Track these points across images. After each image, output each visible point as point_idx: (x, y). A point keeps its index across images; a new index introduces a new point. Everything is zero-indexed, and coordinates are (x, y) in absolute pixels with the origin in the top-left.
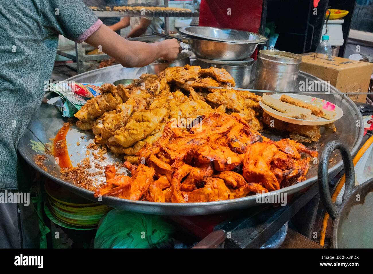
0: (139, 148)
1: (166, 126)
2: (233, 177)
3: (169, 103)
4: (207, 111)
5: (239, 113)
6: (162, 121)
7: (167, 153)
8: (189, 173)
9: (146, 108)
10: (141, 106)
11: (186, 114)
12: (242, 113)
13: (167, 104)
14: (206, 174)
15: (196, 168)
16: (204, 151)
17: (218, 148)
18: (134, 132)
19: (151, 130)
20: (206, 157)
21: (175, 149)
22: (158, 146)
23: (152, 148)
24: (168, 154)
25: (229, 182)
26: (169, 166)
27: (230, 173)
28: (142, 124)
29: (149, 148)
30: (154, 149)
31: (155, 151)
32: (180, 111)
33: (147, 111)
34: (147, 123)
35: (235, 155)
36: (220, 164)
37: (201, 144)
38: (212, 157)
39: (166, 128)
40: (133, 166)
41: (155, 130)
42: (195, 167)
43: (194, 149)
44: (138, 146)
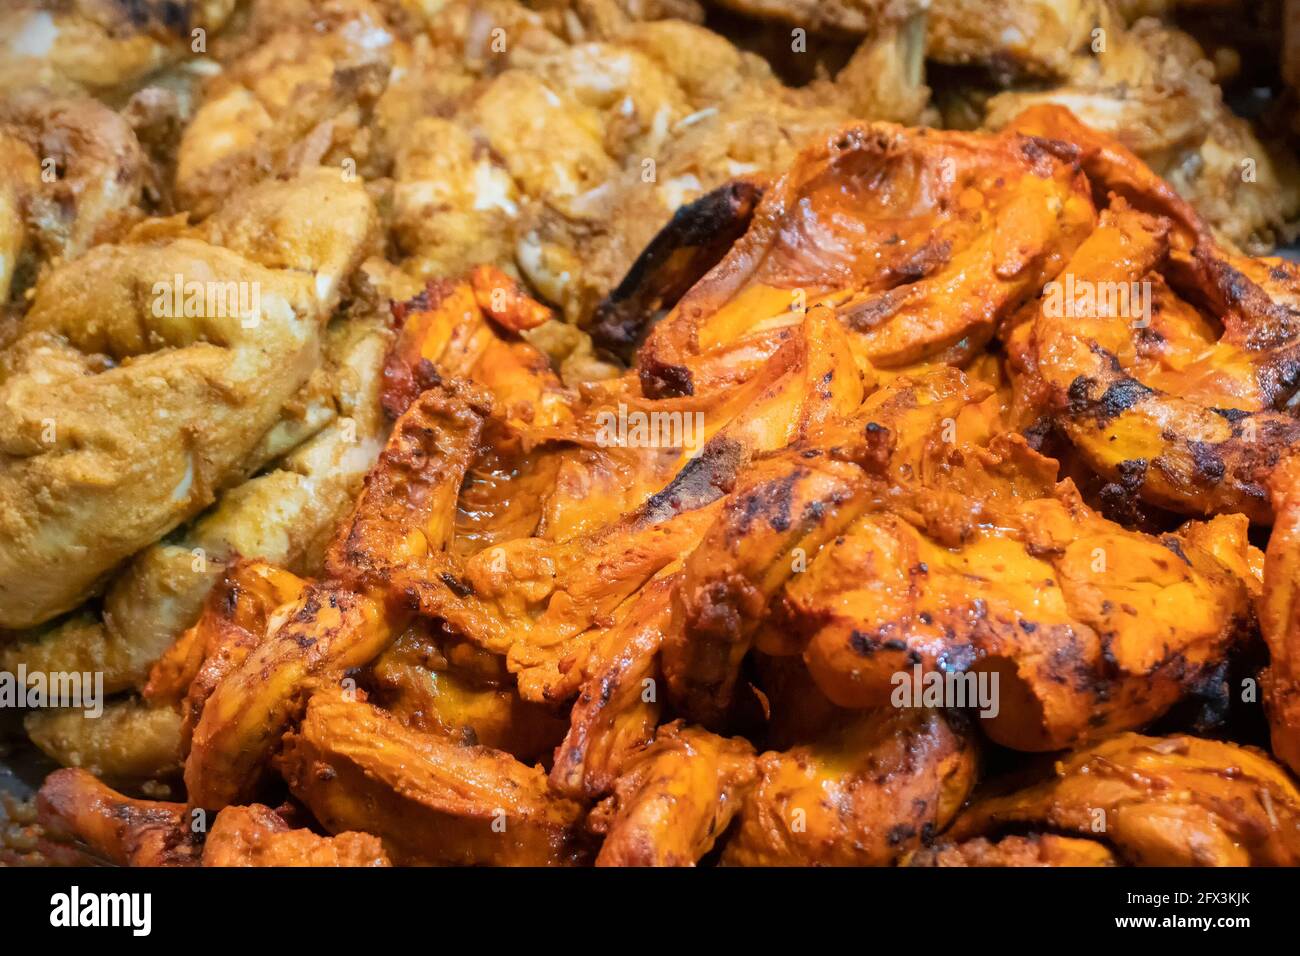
0: (165, 614)
1: (391, 357)
2: (1195, 799)
3: (366, 103)
4: (758, 122)
5: (1060, 98)
6: (344, 305)
7: (461, 637)
8: (737, 821)
9: (145, 193)
10: (95, 185)
11: (547, 184)
12: (1092, 90)
13: (351, 116)
14: (907, 806)
15: (804, 752)
16: (856, 577)
17: (985, 518)
18: (88, 466)
19: (248, 418)
20: (892, 647)
21: (536, 591)
22: (360, 588)
23: (308, 615)
24: (476, 645)
25: (1171, 852)
26: (518, 772)
27: (1147, 761)
28: (145, 370)
29: (275, 622)
30: (328, 618)
31: (340, 641)
32: (485, 165)
33: (174, 233)
34: (204, 357)
35: (1163, 565)
36: (1040, 690)
37: (816, 517)
38: (951, 633)
39: (396, 374)
40: (133, 808)
41: (289, 415)
42: (781, 749)
43: (754, 575)
44: (148, 603)
